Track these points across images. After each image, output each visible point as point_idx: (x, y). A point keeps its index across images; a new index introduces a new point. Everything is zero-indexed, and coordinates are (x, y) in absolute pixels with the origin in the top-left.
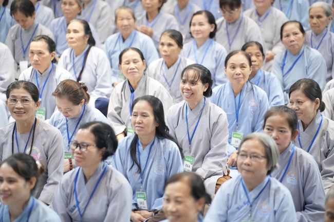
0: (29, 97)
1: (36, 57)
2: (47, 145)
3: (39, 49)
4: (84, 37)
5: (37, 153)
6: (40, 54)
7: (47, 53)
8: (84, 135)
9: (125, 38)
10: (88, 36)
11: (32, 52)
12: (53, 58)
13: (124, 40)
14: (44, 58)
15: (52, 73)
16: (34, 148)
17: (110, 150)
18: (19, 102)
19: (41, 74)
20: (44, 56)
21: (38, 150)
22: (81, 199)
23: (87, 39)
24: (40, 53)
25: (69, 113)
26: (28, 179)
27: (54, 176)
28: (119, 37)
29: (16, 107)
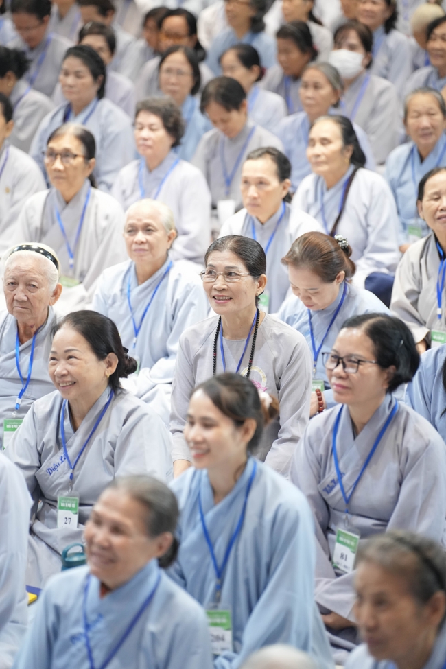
0: (241, 268)
1: (253, 191)
2: (279, 364)
3: (259, 175)
4: (342, 151)
5: (261, 379)
6: (262, 186)
7: (274, 182)
8: (352, 339)
9: (423, 153)
10: (351, 148)
11: (246, 182)
12: (284, 193)
13: (422, 159)
14: (268, 193)
15: (283, 222)
16: (254, 368)
17: (403, 370)
18: (220, 277)
19: (262, 224)
20: (269, 188)
21: (262, 374)
22: (346, 467)
23: (348, 155)
24: (261, 183)
25: (314, 299)
26: (239, 422)
27: (292, 426)
28: (412, 151)
29: (215, 287)
